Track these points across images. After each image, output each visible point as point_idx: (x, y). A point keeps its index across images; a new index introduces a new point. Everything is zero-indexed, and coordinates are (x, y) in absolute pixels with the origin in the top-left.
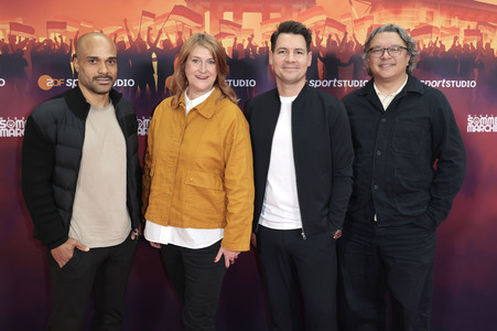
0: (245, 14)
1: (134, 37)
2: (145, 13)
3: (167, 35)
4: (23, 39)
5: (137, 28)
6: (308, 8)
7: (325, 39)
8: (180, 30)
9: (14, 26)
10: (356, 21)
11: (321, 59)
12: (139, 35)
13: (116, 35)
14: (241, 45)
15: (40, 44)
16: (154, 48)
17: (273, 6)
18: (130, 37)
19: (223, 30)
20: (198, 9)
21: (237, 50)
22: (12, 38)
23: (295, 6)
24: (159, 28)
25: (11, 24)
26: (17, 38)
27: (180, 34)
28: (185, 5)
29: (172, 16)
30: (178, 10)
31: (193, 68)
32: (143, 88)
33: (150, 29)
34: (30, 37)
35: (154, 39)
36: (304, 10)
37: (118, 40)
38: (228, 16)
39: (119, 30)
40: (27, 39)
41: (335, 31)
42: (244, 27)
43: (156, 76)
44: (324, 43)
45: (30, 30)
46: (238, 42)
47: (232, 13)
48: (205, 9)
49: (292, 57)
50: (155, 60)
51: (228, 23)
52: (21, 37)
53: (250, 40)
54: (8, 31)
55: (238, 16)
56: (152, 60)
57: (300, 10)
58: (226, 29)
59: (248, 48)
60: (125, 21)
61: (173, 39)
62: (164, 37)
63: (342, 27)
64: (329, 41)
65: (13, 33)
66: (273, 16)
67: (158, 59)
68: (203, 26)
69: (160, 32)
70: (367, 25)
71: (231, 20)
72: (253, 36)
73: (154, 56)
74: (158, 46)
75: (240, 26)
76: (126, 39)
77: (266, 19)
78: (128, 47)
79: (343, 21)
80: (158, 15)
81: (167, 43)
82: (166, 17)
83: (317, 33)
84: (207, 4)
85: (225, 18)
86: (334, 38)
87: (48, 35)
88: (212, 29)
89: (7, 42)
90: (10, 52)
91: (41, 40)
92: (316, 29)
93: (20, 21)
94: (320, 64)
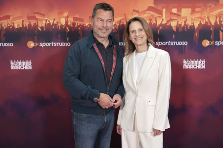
0: (183, 10)
2: (134, 11)
4: (78, 24)
5: (130, 18)
6: (215, 5)
8: (151, 18)
11: (222, 31)
13: (120, 22)
14: (181, 25)
15: (86, 26)
17: (197, 5)
19: (172, 18)
20: (159, 8)
21: (178, 27)
22: (74, 24)
23: (209, 5)
25: (74, 18)
26: (76, 24)
27: (150, 20)
28: (153, 6)
29: (147, 12)
30: (150, 9)
34: (82, 23)
36: (213, 6)
37: (121, 24)
38: (174, 11)
39: (122, 19)
40: (80, 24)
42: (182, 16)
45: (82, 20)
46: (179, 23)
47: (176, 9)
48: (163, 8)
51: (174, 14)
53: (185, 22)
54: (72, 21)
55: (179, 10)
57: (211, 6)
58: (173, 17)
59: (184, 27)
60: (125, 14)
66: (197, 10)
68: (162, 16)
71: (176, 12)
72: (186, 20)
75: (180, 15)
76: (125, 23)
77: (193, 12)
80: (140, 11)
82: (144, 12)
83: (220, 18)
84: (164, 5)
85: (173, 12)
88: (166, 17)
89: (72, 26)
90: (73, 30)
91: (87, 24)
92: (219, 16)
93: (77, 16)
94: (221, 33)
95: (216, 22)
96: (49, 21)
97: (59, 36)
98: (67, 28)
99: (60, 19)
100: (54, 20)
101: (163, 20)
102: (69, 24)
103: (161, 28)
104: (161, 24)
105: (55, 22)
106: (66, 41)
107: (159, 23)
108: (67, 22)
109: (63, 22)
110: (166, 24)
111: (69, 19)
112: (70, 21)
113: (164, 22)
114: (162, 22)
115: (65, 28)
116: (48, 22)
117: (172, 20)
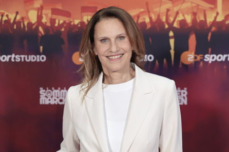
1: (154, 18)
3: (183, 15)
4: (61, 22)
5: (157, 10)
8: (195, 10)
9: (55, 11)
12: (159, 16)
15: (75, 26)
18: (151, 18)
22: (53, 21)
24: (176, 9)
25: (53, 10)
26: (57, 21)
27: (195, 14)
32: (161, 62)
33: (168, 10)
34: (67, 20)
35: (172, 19)
39: (142, 13)
40: (65, 22)
43: (172, 52)
45: (68, 14)
50: (172, 37)
52: (60, 20)
54: (50, 15)
56: (169, 38)
60: (147, 4)
61: (189, 19)
62: (180, 18)
65: (54, 17)
67: (175, 37)
68: (216, 7)
69: (177, 13)
73: (171, 34)
74: (175, 25)
76: (147, 20)
78: (149, 26)
81: (183, 22)
87: (82, 18)
88: (223, 10)
89: (49, 24)
90: (51, 33)
91: (77, 22)
93: (60, 7)
96: (7, 16)
97: (25, 42)
98: (41, 29)
99: (27, 12)
100: (17, 13)
101: (218, 14)
102: (44, 20)
103: (213, 29)
104: (214, 23)
105: (18, 18)
106: (37, 53)
107: (210, 20)
108: (40, 17)
109: (33, 17)
110: (224, 21)
111: (44, 12)
112: (46, 15)
113: (220, 19)
114: (216, 18)
115: (37, 28)
116: (5, 18)
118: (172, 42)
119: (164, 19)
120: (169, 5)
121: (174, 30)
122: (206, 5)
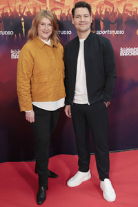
1: (12, 10)
3: (29, 9)
5: (14, 5)
7: (104, 11)
8: (35, 6)
10: (118, 2)
11: (102, 21)
12: (15, 9)
13: (3, 9)
14: (64, 14)
16: (22, 16)
18: (10, 10)
19: (56, 7)
21: (62, 15)
24: (24, 5)
27: (35, 8)
31: (42, 27)
32: (18, 35)
33: (20, 6)
35: (22, 11)
37: (5, 11)
39: (5, 7)
41: (109, 7)
42: (65, 5)
43: (23, 29)
44: (103, 13)
46: (63, 12)
49: (83, 19)
50: (23, 21)
51: (58, 3)
53: (68, 11)
56: (21, 21)
59: (67, 16)
60: (8, 2)
61: (32, 11)
62: (27, 10)
63: (112, 5)
64: (106, 11)
67: (24, 21)
68: (46, 4)
69: (25, 8)
70: (124, 4)
71: (60, 1)
73: (22, 19)
74: (24, 14)
75: (63, 5)
76: (9, 11)
78: (10, 15)
79: (112, 2)
81: (28, 13)
83: (100, 8)
86: (108, 10)
88: (50, 6)
92: (99, 6)
94: (102, 23)
95: (97, 12)
117: (55, 9)
118: (23, 23)
119: (18, 11)
120: (20, 3)
121: (24, 17)
122: (41, 3)
